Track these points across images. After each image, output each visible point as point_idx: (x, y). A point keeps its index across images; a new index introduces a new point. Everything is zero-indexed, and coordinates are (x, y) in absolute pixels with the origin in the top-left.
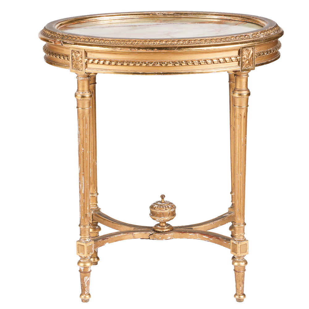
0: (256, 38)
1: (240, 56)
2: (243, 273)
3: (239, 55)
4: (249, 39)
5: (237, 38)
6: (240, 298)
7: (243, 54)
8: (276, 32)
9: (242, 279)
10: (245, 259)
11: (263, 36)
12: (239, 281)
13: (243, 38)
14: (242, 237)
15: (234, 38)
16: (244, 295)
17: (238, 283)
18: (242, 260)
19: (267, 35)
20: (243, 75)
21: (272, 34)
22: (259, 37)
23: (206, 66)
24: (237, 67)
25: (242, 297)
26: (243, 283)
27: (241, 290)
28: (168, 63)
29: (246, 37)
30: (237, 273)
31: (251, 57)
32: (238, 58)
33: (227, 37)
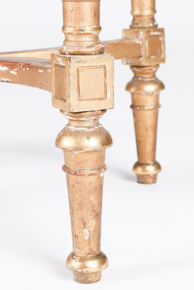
2: (95, 178)
6: (85, 267)
9: (93, 198)
10: (102, 128)
12: (81, 206)
14: (87, 40)
16: (102, 258)
17: (76, 212)
18: (89, 127)
25: (93, 265)
26: (98, 216)
27: (86, 238)
30: (73, 177)
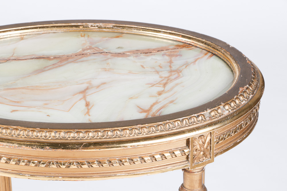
0: (216, 118)
1: (189, 147)
3: (187, 145)
4: (205, 121)
5: (184, 122)
7: (195, 144)
8: (251, 96)
11: (228, 112)
13: (194, 122)
15: (179, 122)
19: (235, 109)
20: (195, 171)
21: (244, 102)
22: (220, 116)
23: (133, 167)
24: (185, 163)
28: (70, 164)
29: (200, 118)
31: (208, 145)
32: (186, 151)
33: (167, 123)
